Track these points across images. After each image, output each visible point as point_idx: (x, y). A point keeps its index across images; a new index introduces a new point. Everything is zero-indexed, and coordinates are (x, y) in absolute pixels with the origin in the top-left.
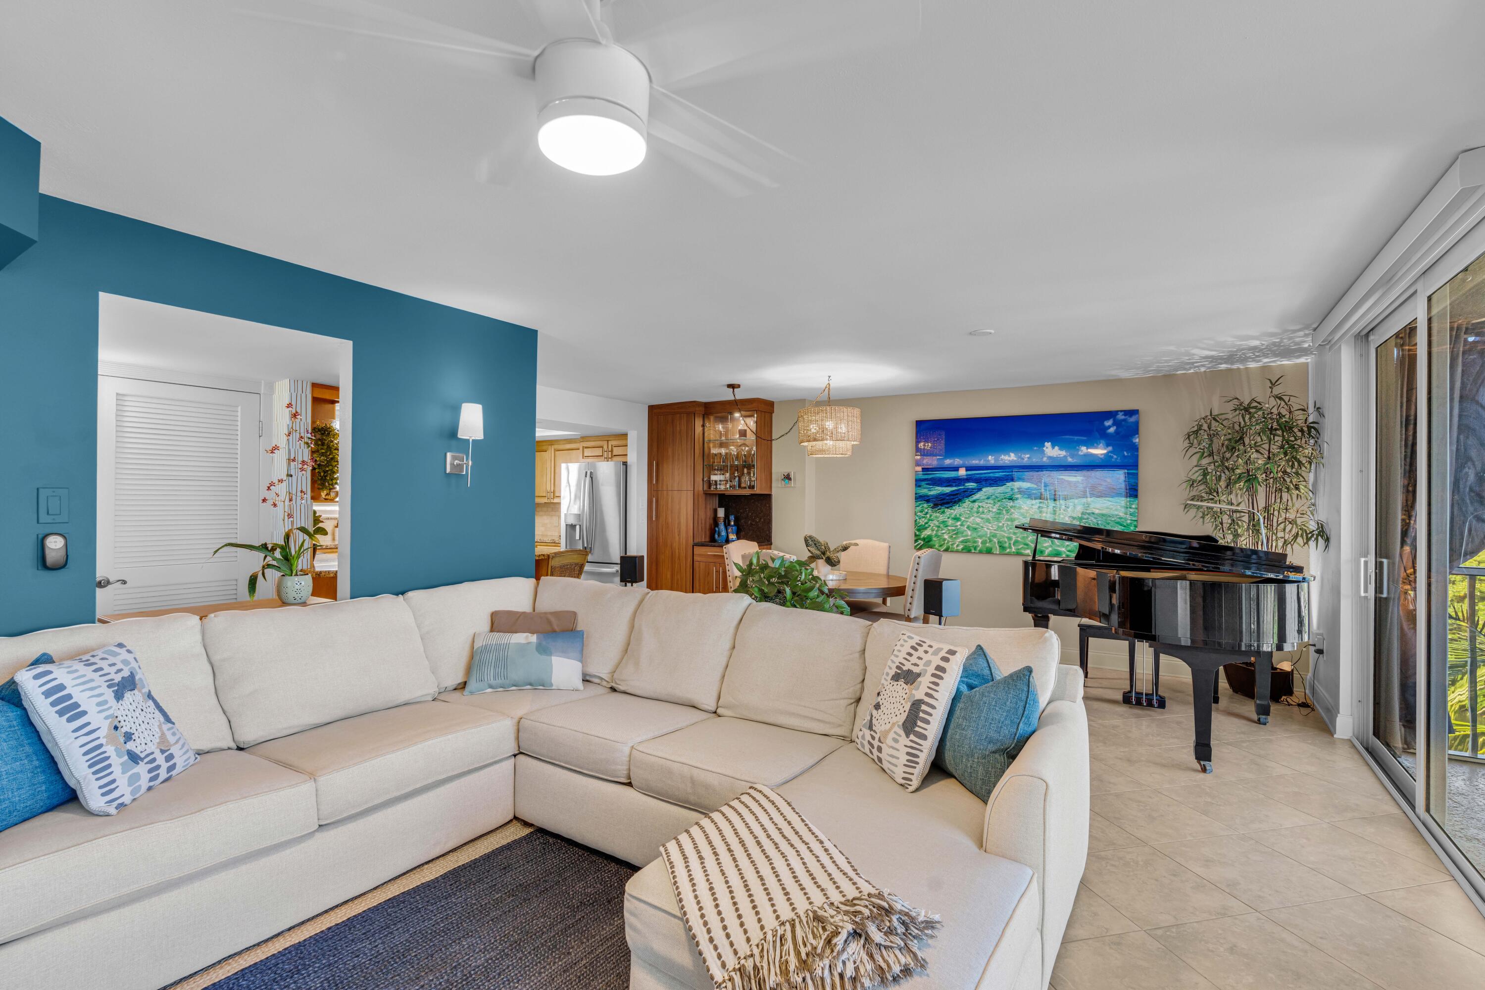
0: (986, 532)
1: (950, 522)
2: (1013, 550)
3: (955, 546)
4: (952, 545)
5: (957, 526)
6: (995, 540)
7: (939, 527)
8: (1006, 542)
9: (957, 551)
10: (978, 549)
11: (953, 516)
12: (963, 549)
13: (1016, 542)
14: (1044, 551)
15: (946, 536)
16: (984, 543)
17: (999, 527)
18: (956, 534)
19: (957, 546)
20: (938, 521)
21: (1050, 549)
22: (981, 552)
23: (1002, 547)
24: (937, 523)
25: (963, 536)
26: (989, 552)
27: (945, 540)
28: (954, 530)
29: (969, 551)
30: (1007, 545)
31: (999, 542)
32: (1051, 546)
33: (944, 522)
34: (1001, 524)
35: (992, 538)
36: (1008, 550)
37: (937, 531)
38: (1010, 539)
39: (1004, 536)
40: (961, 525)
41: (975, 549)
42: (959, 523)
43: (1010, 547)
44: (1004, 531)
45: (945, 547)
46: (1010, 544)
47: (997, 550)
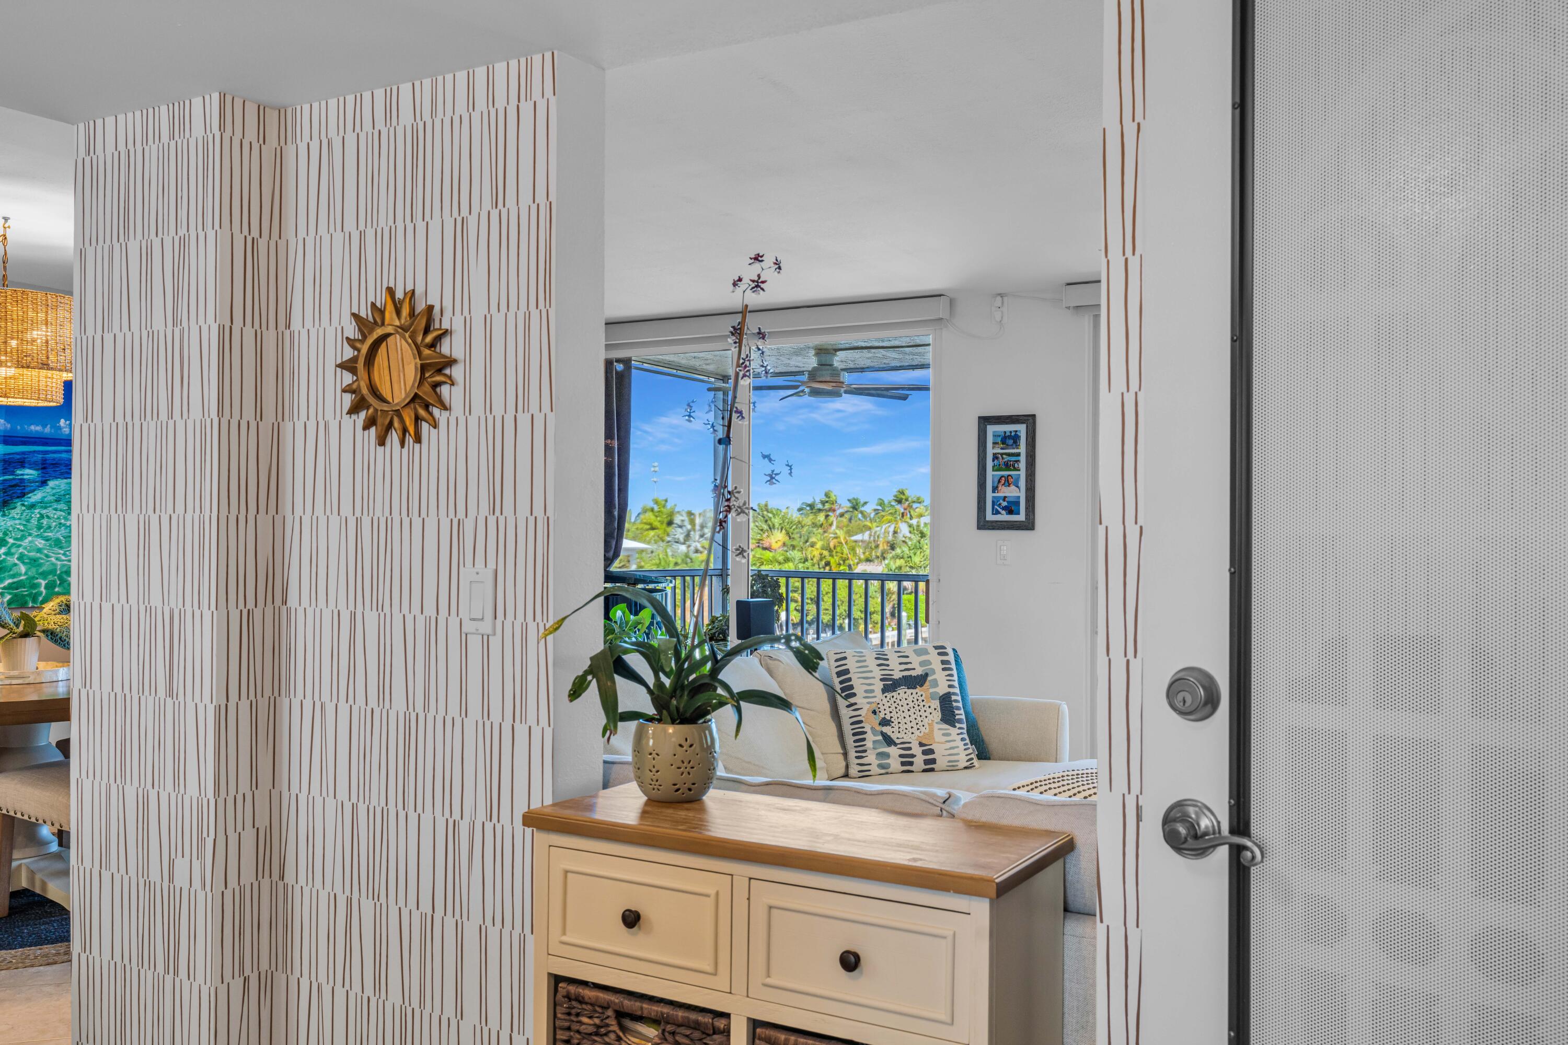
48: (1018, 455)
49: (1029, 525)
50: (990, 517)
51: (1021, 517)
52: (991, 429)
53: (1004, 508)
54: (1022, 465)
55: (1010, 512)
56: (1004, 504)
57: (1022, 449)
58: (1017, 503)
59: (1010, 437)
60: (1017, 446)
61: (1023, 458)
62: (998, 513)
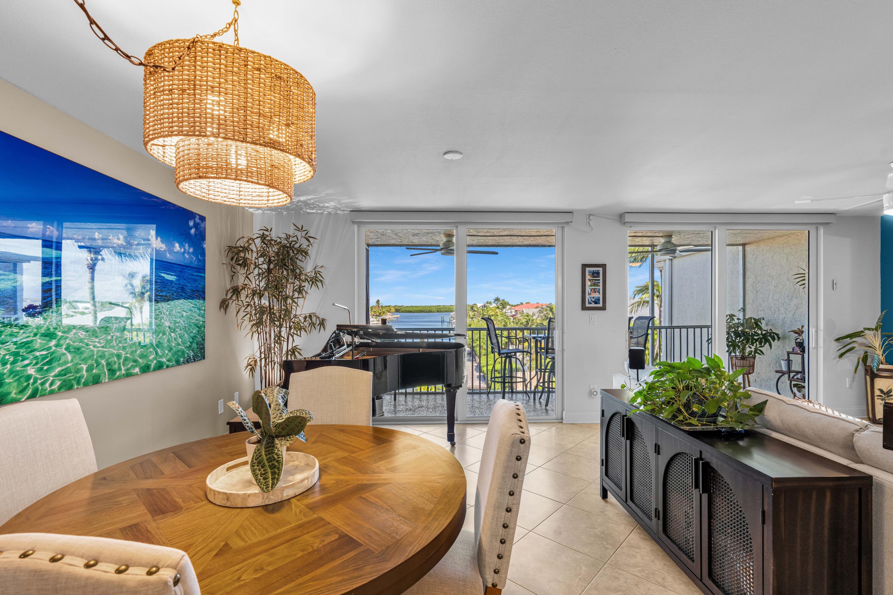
0: (92, 351)
1: (39, 342)
2: (123, 372)
3: (47, 385)
4: (43, 384)
5: (50, 348)
6: (103, 362)
7: (16, 354)
8: (115, 363)
9: (52, 392)
10: (83, 380)
11: (43, 331)
12: (60, 388)
13: (126, 359)
14: (150, 365)
15: (31, 371)
16: (90, 369)
17: (107, 341)
18: (49, 363)
19: (51, 384)
20: (15, 343)
21: (155, 362)
22: (86, 385)
23: (112, 371)
24: (13, 348)
25: (60, 365)
26: (96, 381)
27: (29, 377)
28: (44, 357)
29: (70, 388)
30: (116, 366)
31: (108, 364)
32: (155, 358)
33: (27, 343)
34: (109, 337)
35: (99, 359)
36: (118, 373)
37: (13, 363)
38: (119, 356)
39: (112, 355)
40: (56, 346)
41: (78, 383)
42: (54, 342)
43: (120, 369)
44: (113, 347)
45: (29, 392)
46: (119, 364)
47: (105, 379)
48: (599, 280)
49: (604, 308)
50: (587, 305)
51: (601, 305)
52: (587, 269)
53: (593, 302)
54: (601, 284)
55: (596, 303)
56: (593, 300)
57: (601, 278)
58: (599, 300)
59: (596, 273)
60: (599, 277)
61: (601, 281)
62: (590, 303)
